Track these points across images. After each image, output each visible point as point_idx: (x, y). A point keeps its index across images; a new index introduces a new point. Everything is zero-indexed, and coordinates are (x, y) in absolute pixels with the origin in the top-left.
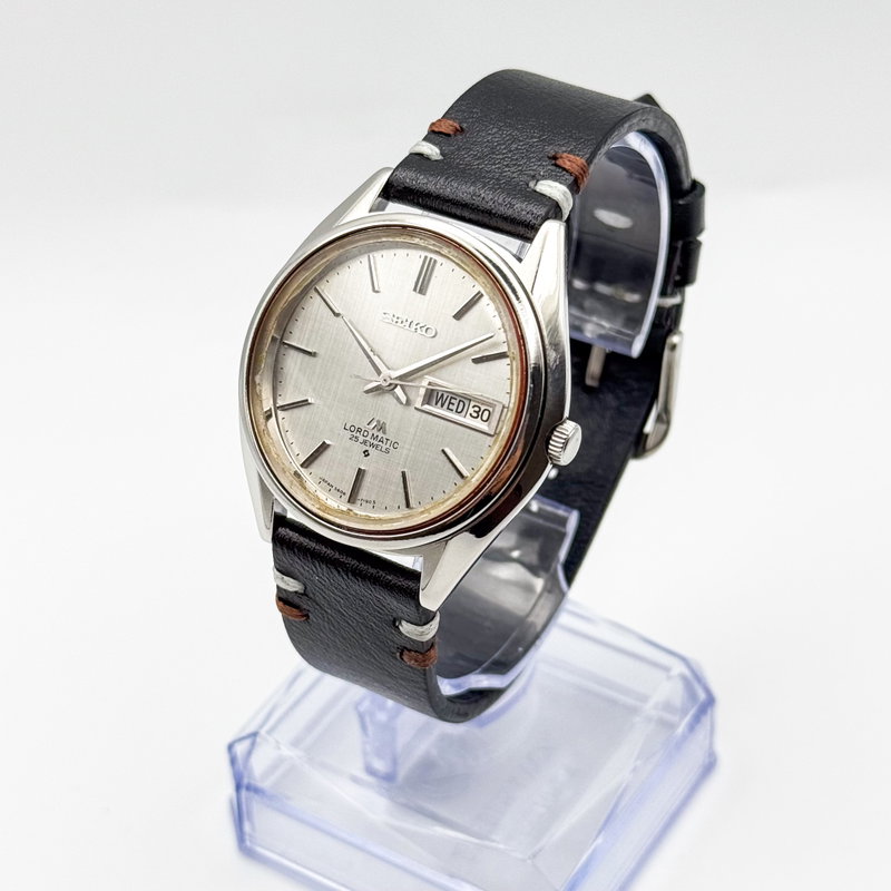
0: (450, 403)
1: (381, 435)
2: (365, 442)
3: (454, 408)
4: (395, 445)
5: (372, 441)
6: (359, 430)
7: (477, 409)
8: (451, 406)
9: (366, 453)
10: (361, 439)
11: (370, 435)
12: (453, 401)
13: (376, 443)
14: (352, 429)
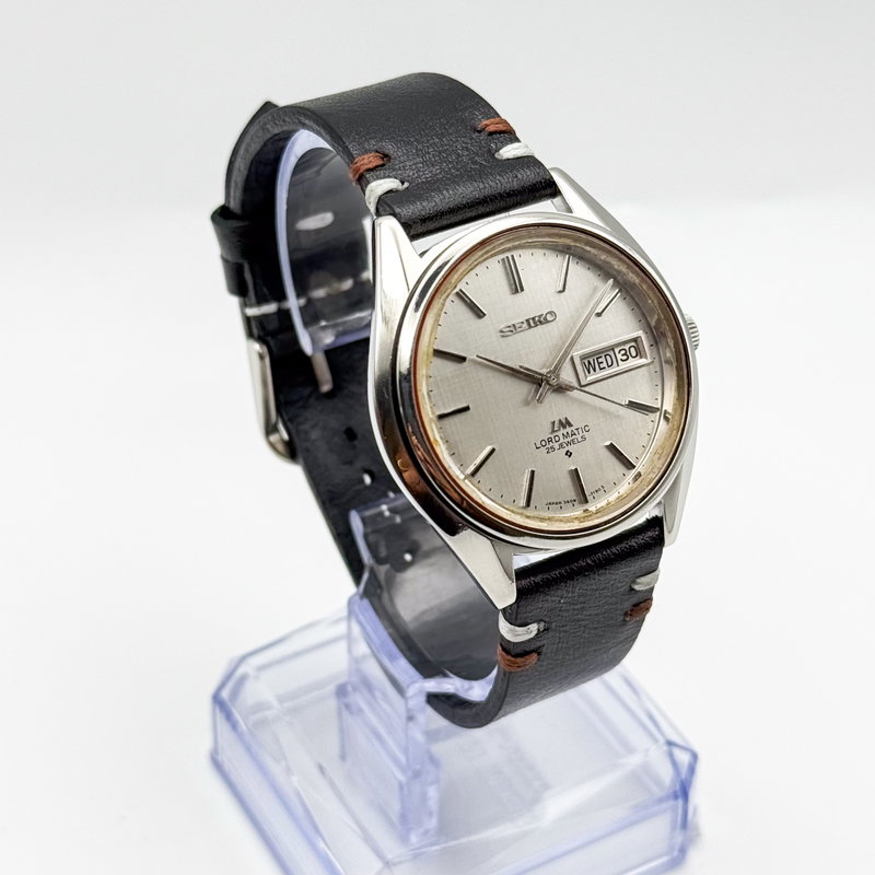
0: (599, 363)
1: (569, 429)
2: (561, 446)
3: (605, 365)
4: (586, 429)
5: (566, 440)
6: (550, 440)
7: (623, 352)
8: (602, 366)
9: (569, 454)
10: (556, 446)
11: (561, 436)
12: (600, 360)
13: (569, 439)
14: (543, 443)
